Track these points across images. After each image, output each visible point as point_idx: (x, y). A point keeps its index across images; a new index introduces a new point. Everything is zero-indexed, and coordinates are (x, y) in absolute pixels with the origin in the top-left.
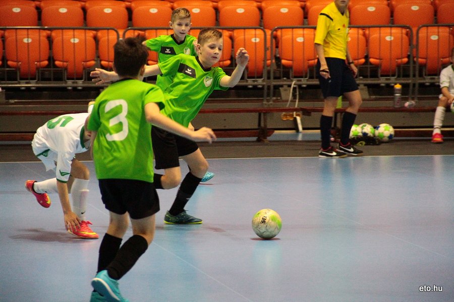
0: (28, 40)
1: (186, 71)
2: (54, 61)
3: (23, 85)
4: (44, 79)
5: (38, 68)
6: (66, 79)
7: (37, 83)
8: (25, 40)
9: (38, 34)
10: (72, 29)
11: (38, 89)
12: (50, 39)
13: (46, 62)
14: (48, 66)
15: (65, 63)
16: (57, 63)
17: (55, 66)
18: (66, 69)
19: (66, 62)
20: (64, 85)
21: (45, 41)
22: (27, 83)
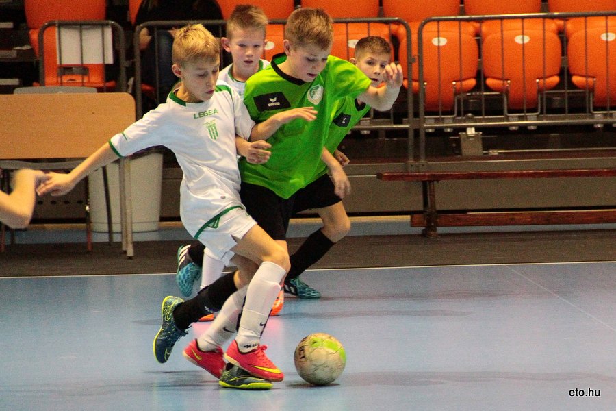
0: (523, 39)
1: (270, 105)
2: (570, 76)
3: (514, 122)
4: (551, 110)
5: (540, 91)
6: (592, 108)
7: (538, 118)
8: (518, 40)
9: (541, 27)
10: (603, 15)
11: (541, 128)
12: (562, 34)
13: (556, 79)
14: (559, 86)
15: (590, 80)
16: (575, 79)
17: (572, 86)
18: (592, 90)
19: (594, 77)
20: (588, 120)
21: (553, 40)
22: (521, 118)
